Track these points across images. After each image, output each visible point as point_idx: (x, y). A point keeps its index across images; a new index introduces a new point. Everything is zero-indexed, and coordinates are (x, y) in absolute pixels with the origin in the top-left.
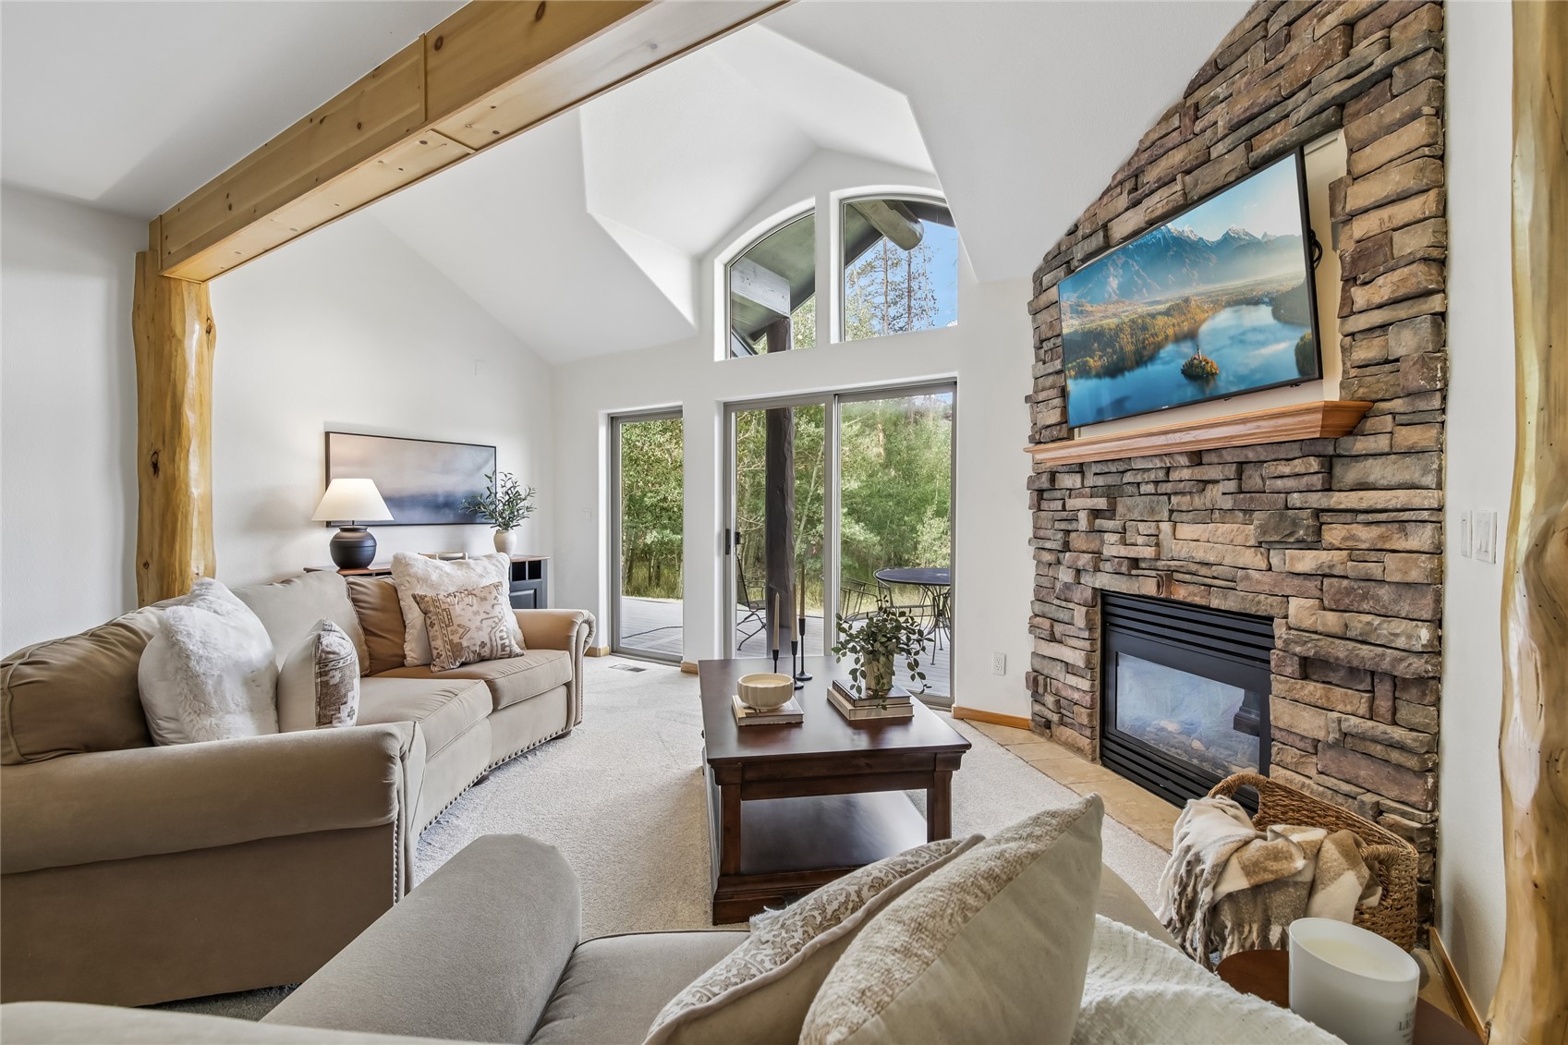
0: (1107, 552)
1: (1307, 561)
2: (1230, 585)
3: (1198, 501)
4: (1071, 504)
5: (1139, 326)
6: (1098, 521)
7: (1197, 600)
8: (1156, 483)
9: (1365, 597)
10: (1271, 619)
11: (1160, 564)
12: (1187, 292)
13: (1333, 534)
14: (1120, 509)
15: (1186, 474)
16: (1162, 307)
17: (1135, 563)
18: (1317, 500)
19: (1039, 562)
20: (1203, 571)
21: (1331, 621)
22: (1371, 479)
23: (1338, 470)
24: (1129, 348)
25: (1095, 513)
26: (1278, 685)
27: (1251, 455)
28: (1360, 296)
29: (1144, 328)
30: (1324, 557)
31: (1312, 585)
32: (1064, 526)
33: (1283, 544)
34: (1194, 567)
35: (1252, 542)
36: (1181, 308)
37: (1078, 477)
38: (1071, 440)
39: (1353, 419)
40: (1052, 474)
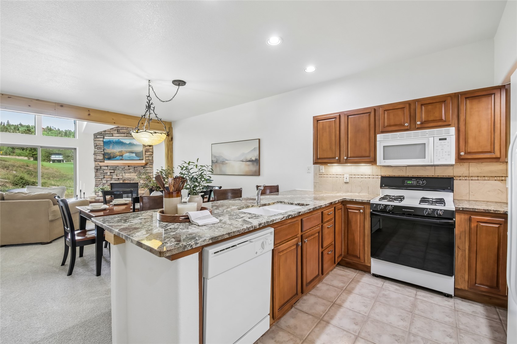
0: (113, 178)
2: (133, 180)
3: (128, 171)
4: (105, 171)
5: (114, 153)
6: (111, 174)
7: (128, 182)
8: (122, 169)
10: (138, 183)
11: (123, 179)
12: (122, 150)
14: (115, 172)
15: (127, 168)
16: (118, 151)
17: (118, 179)
18: (143, 171)
19: (96, 181)
20: (130, 179)
22: (148, 169)
23: (145, 168)
24: (112, 156)
25: (111, 173)
26: (139, 189)
27: (136, 166)
28: (147, 154)
32: (103, 175)
34: (128, 179)
35: (136, 175)
36: (121, 152)
37: (107, 167)
38: (104, 162)
39: (146, 164)
40: (101, 167)
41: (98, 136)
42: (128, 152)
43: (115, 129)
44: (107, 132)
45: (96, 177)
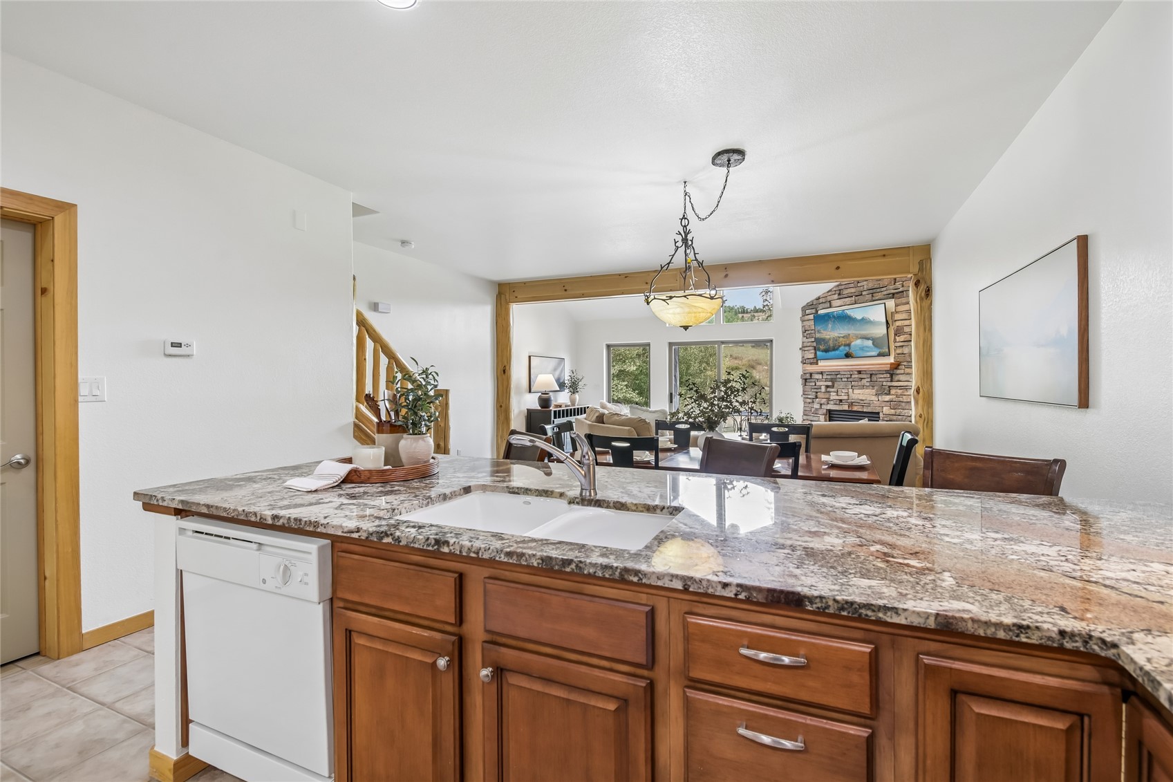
0: (831, 398)
1: (887, 398)
2: (869, 405)
3: (860, 384)
4: (818, 384)
5: (835, 340)
6: (828, 389)
7: (860, 410)
8: (847, 378)
9: (899, 406)
10: (879, 413)
11: (849, 401)
12: (850, 332)
13: (893, 391)
14: (836, 385)
15: (856, 376)
16: (842, 335)
17: (841, 401)
18: (889, 384)
19: (805, 403)
20: (862, 402)
21: (893, 412)
22: (901, 379)
23: (894, 377)
24: (831, 345)
25: (827, 387)
27: (874, 372)
28: (898, 339)
29: (836, 340)
30: (891, 397)
31: (888, 404)
32: (815, 390)
33: (882, 394)
34: (859, 401)
35: (874, 394)
36: (847, 337)
37: (821, 375)
38: (817, 364)
39: (896, 366)
40: (811, 374)
41: (808, 312)
42: (860, 338)
43: (835, 289)
44: (821, 300)
45: (804, 396)
